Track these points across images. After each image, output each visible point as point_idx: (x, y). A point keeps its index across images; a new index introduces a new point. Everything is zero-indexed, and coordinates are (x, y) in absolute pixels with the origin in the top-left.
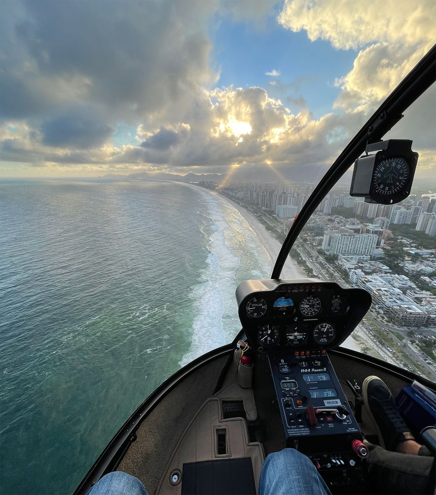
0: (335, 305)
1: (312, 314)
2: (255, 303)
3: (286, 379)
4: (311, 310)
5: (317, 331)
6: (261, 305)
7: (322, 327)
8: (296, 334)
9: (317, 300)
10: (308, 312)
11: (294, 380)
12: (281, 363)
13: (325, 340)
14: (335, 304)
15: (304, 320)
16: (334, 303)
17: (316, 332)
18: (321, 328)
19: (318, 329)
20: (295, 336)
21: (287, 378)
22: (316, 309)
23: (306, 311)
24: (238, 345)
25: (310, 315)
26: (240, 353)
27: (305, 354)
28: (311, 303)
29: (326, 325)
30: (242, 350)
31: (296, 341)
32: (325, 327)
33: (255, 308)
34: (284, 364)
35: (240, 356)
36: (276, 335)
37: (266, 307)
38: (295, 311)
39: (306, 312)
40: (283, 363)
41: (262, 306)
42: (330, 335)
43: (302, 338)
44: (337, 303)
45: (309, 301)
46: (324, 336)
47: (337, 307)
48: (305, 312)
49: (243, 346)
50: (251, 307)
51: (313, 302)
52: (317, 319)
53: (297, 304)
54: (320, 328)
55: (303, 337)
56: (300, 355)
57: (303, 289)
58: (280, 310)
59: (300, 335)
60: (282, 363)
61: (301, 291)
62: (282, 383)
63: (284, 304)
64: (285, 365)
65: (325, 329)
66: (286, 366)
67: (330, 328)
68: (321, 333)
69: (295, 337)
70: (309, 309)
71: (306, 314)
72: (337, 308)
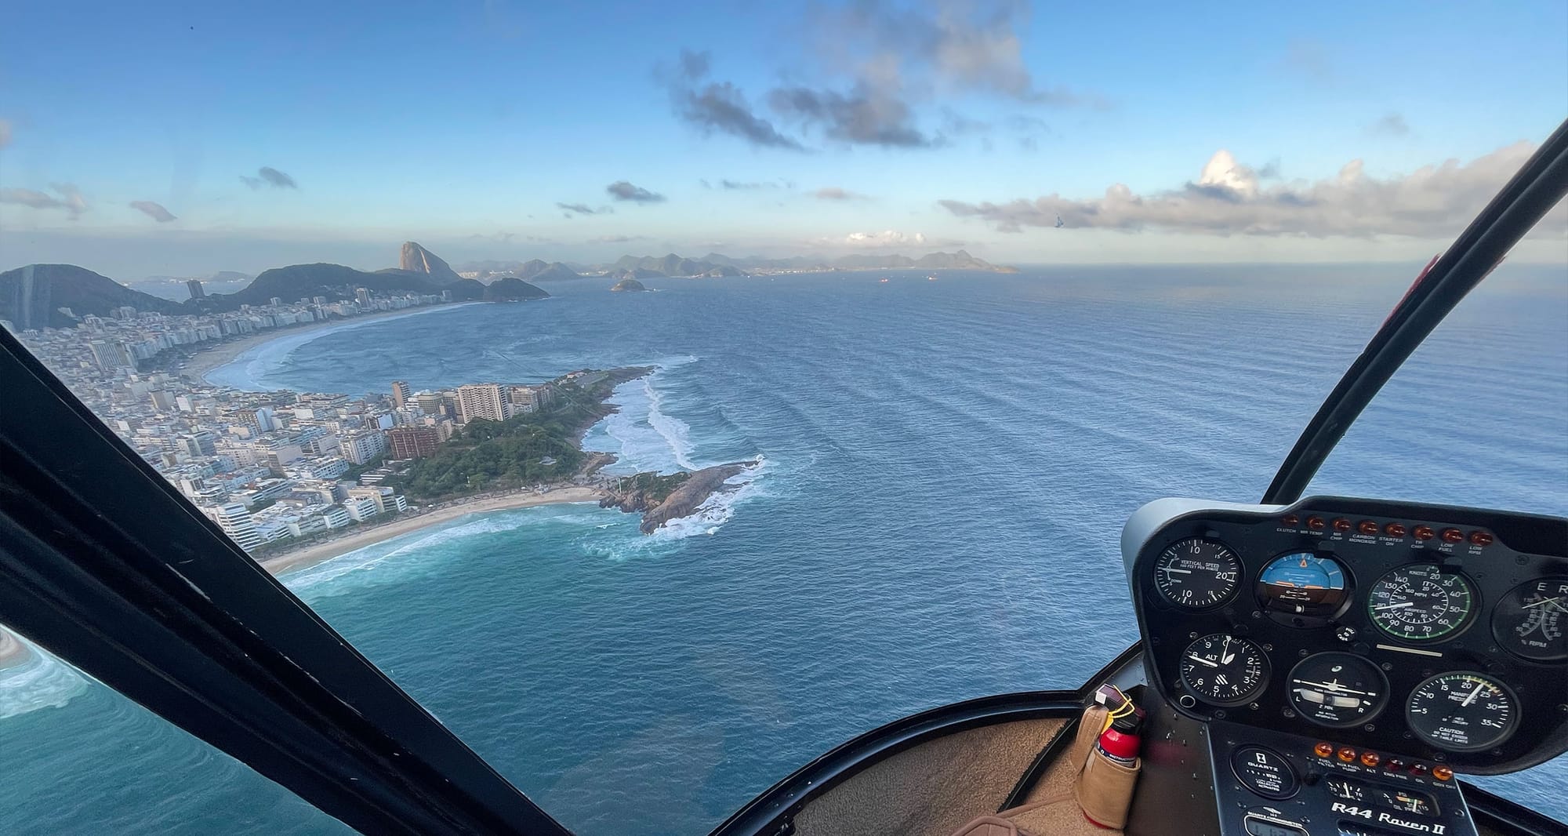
0: (1536, 620)
1: (1419, 630)
2: (1194, 557)
3: (1268, 814)
4: (1417, 616)
5: (1430, 696)
6: (1213, 567)
7: (1456, 686)
8: (1333, 687)
9: (1456, 587)
10: (1403, 624)
11: (1299, 826)
12: (1256, 762)
13: (1461, 738)
14: (1539, 614)
15: (1379, 646)
16: (1533, 611)
17: (1424, 702)
18: (1450, 690)
19: (1436, 689)
20: (1326, 695)
21: (1273, 810)
22: (1443, 617)
23: (1395, 618)
24: (1101, 697)
25: (1410, 634)
26: (1103, 722)
27: (1357, 761)
28: (1425, 592)
29: (1475, 685)
30: (1111, 713)
31: (1329, 711)
32: (1470, 691)
33: (1190, 572)
34: (1265, 767)
35: (1100, 729)
36: (1249, 675)
37: (1230, 577)
38: (1346, 607)
39: (1393, 622)
40: (1263, 765)
41: (1215, 573)
42: (1486, 722)
43: (1358, 708)
44: (1550, 615)
45: (1416, 584)
46: (1458, 720)
47: (1548, 627)
48: (1388, 620)
49: (1116, 699)
50: (1176, 565)
51: (1436, 591)
52: (1440, 655)
53: (1359, 587)
54: (1445, 688)
55: (1362, 705)
56: (1334, 757)
57: (1399, 536)
58: (1283, 596)
59: (1350, 695)
60: (1259, 764)
61: (1388, 544)
62: (1251, 819)
63: (1306, 578)
64: (1272, 772)
65: (1466, 698)
66: (1274, 777)
67: (1494, 699)
68: (1444, 709)
69: (1329, 697)
70: (1411, 614)
71: (1394, 628)
72: (1545, 632)
